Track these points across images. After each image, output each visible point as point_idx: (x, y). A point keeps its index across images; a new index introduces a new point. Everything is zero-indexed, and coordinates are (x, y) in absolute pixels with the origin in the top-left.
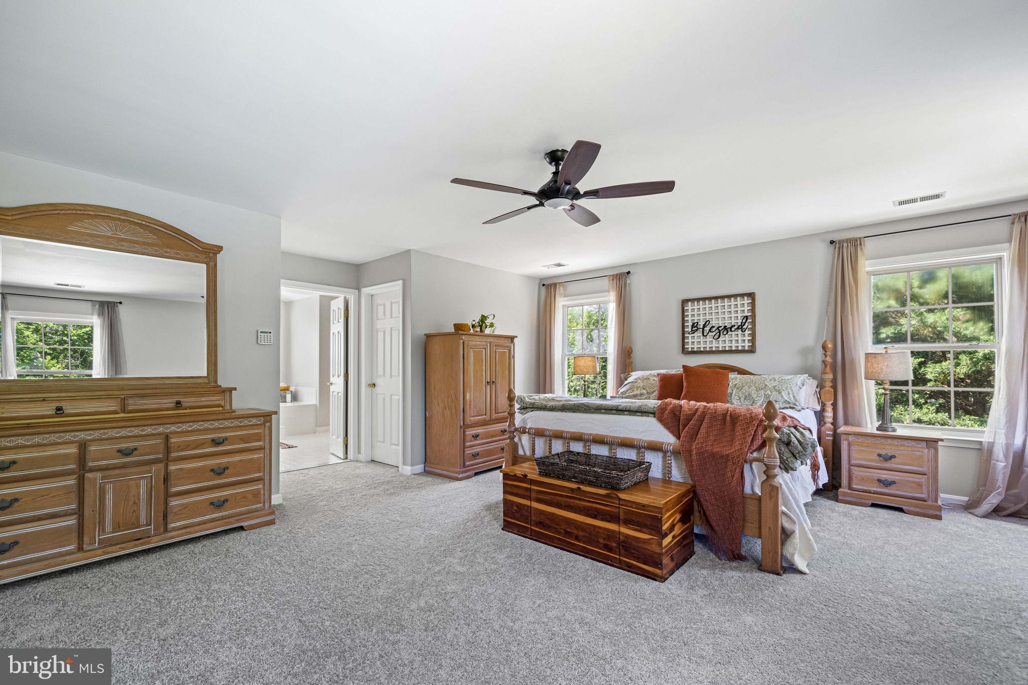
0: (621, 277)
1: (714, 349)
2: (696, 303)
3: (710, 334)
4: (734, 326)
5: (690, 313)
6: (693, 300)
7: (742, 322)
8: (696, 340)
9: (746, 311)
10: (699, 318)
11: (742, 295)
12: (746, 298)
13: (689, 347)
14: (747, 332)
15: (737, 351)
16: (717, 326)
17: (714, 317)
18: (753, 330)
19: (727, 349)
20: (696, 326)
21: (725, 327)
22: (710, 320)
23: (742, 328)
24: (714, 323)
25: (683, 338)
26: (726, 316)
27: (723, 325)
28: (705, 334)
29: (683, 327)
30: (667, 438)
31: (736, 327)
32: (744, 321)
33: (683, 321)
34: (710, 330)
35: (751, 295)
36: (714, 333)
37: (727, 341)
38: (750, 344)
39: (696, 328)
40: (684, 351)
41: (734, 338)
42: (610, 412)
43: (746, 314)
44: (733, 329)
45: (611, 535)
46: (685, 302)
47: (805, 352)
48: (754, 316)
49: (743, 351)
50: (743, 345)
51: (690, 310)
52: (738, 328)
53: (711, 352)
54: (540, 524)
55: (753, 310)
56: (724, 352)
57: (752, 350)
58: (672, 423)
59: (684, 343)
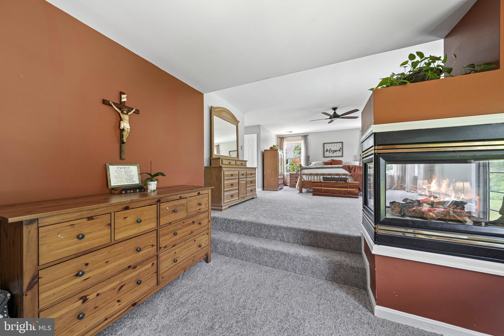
0: (305, 136)
1: (332, 156)
3: (331, 152)
5: (326, 147)
6: (326, 143)
8: (327, 154)
10: (328, 148)
11: (340, 142)
12: (341, 143)
13: (325, 156)
14: (341, 152)
15: (338, 157)
17: (332, 148)
18: (343, 151)
19: (336, 156)
20: (327, 150)
24: (332, 149)
25: (324, 153)
26: (336, 147)
27: (335, 150)
30: (347, 172)
32: (340, 149)
33: (324, 149)
34: (331, 151)
35: (342, 143)
37: (336, 154)
40: (324, 157)
41: (338, 153)
43: (341, 147)
44: (337, 151)
45: (345, 191)
46: (324, 144)
48: (343, 148)
49: (340, 157)
50: (340, 155)
52: (339, 151)
54: (325, 192)
55: (342, 146)
57: (342, 156)
58: (348, 169)
59: (324, 155)
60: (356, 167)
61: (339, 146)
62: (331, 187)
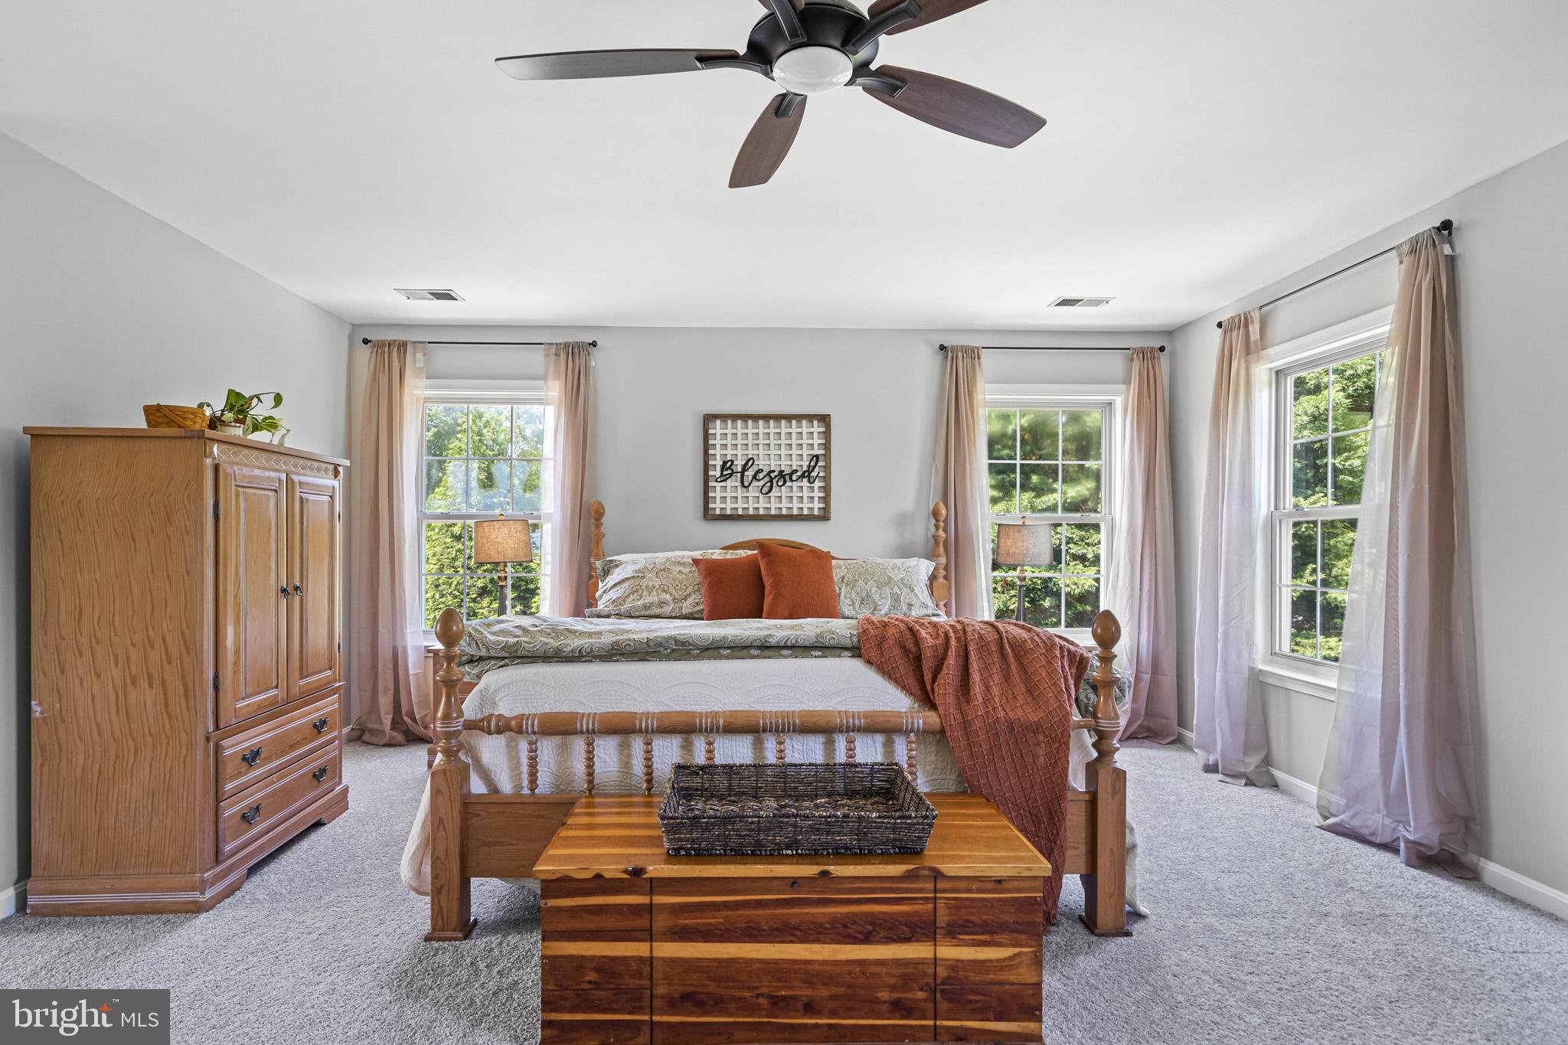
0: (576, 351)
1: (761, 512)
2: (729, 422)
3: (755, 483)
4: (797, 471)
5: (718, 442)
6: (724, 417)
7: (809, 466)
8: (729, 494)
9: (816, 446)
10: (735, 452)
11: (810, 418)
12: (815, 422)
13: (717, 506)
14: (818, 484)
15: (801, 518)
16: (766, 470)
17: (761, 452)
18: (827, 479)
19: (784, 512)
20: (730, 468)
21: (781, 472)
22: (755, 458)
23: (809, 476)
24: (762, 463)
25: (706, 488)
26: (784, 452)
27: (777, 469)
28: (746, 484)
29: (706, 467)
31: (799, 473)
32: (812, 464)
33: (706, 456)
34: (755, 477)
35: (824, 419)
36: (761, 483)
37: (784, 498)
38: (822, 505)
39: (729, 472)
40: (708, 515)
41: (796, 493)
42: (744, 653)
43: (817, 451)
44: (794, 477)
46: (709, 419)
47: (902, 520)
48: (827, 456)
49: (810, 518)
50: (811, 505)
51: (718, 436)
52: (803, 476)
53: (756, 518)
55: (827, 446)
56: (780, 518)
57: (824, 516)
58: (904, 668)
59: (706, 500)
60: (972, 648)
61: (805, 441)
62: (752, 934)
